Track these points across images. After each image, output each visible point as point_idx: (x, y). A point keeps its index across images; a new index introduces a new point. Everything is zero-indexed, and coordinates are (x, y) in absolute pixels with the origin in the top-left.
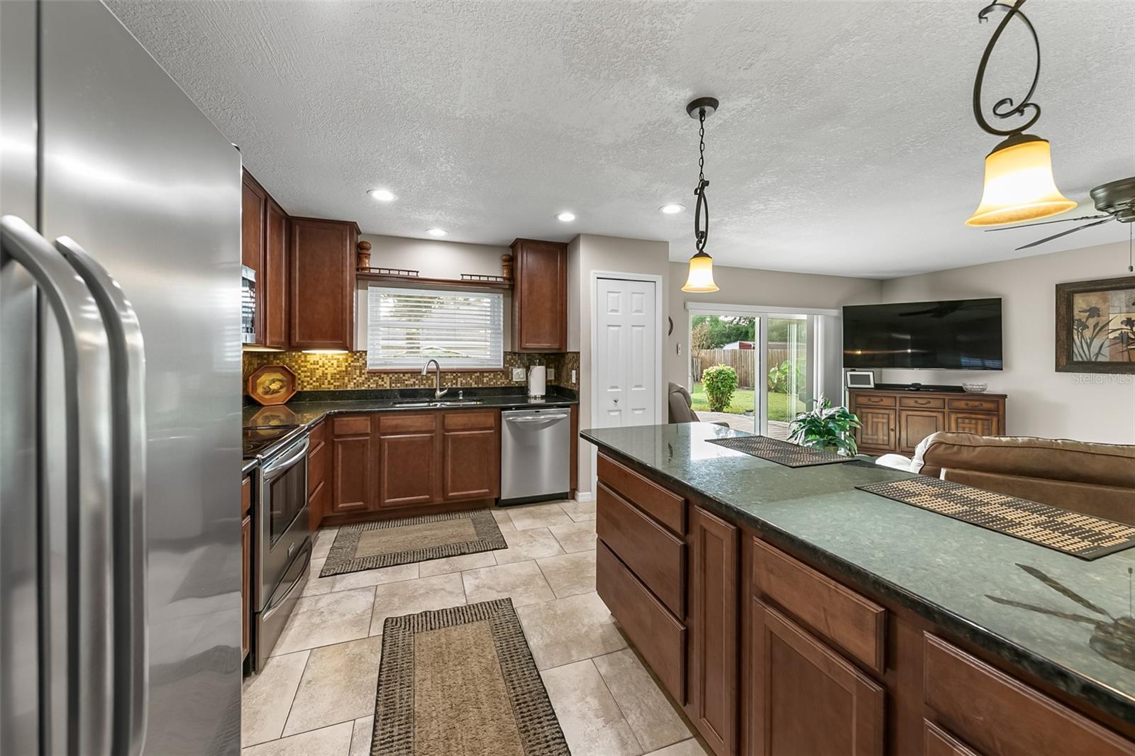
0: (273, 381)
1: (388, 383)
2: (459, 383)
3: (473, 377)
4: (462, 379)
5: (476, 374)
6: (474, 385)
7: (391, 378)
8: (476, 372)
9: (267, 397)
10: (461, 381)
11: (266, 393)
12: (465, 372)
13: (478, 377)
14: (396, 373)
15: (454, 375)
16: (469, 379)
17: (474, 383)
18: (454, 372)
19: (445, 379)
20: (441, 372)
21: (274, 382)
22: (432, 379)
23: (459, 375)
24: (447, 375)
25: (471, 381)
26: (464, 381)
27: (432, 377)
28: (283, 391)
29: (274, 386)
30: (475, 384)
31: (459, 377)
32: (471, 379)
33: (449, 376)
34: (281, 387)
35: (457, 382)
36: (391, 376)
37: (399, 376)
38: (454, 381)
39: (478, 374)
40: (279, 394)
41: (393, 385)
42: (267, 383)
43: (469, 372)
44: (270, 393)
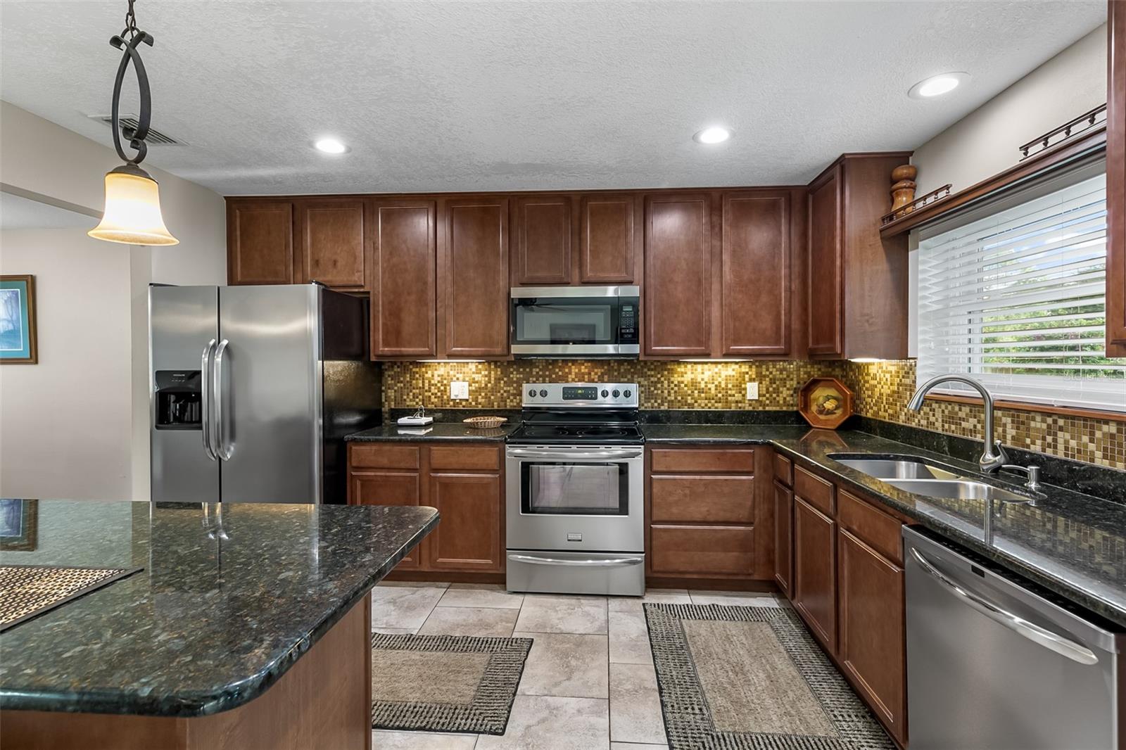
0: (828, 398)
1: (940, 420)
2: (1061, 447)
3: (1098, 434)
4: (1068, 436)
5: (1105, 428)
6: (1101, 463)
7: (943, 411)
8: (1107, 422)
9: (822, 417)
10: (1066, 442)
11: (821, 412)
12: (1073, 418)
13: (1112, 436)
14: (950, 402)
15: (1050, 420)
16: (1085, 439)
17: (1099, 454)
18: (1050, 415)
19: (1028, 429)
20: (994, 408)
21: (829, 400)
22: (1005, 425)
23: (1061, 422)
24: (1034, 419)
25: (1092, 447)
26: (1073, 443)
27: (1004, 420)
28: (839, 412)
29: (830, 405)
30: (1105, 457)
31: (1061, 429)
32: (1092, 441)
33: (1038, 424)
34: (837, 408)
35: (1055, 440)
36: (943, 406)
37: (953, 408)
38: (1049, 439)
39: (1113, 428)
40: (834, 416)
41: (946, 426)
42: (821, 400)
43: (1085, 419)
44: (825, 413)
